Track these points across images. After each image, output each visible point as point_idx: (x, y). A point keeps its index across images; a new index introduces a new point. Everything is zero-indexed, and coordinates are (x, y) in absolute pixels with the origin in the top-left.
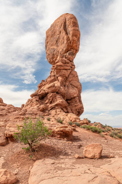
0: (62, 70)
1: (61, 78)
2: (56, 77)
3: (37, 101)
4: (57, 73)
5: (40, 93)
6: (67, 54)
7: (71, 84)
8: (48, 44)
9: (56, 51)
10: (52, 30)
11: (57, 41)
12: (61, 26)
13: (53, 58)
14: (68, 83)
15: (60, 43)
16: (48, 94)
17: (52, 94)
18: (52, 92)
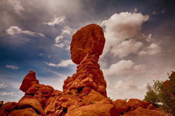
0: (92, 69)
1: (92, 75)
2: (87, 74)
3: (76, 93)
4: (88, 71)
5: (77, 87)
6: (94, 55)
7: (99, 81)
8: (74, 46)
9: (82, 52)
10: (79, 35)
11: (83, 44)
12: (89, 33)
13: (79, 58)
14: (97, 80)
15: (87, 46)
16: (83, 88)
17: (87, 88)
18: (87, 87)
